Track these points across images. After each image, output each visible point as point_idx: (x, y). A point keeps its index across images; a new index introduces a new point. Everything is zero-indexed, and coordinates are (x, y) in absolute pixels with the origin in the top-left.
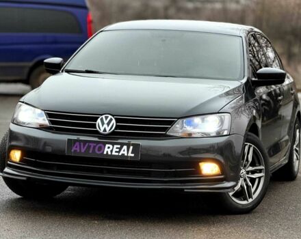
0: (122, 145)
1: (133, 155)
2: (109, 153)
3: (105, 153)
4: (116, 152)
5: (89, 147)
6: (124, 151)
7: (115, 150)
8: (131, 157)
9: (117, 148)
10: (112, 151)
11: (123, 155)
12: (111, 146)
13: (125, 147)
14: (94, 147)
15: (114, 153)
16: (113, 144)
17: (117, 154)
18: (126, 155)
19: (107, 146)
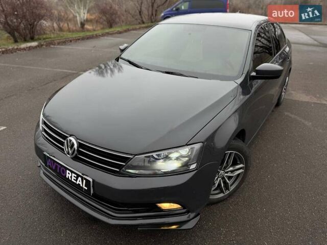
0: (78, 176)
1: (86, 188)
2: (70, 179)
3: (67, 177)
4: (74, 179)
5: (56, 167)
6: (79, 181)
7: (73, 178)
8: (85, 189)
9: (74, 177)
10: (71, 177)
11: (79, 184)
12: (70, 173)
13: (80, 179)
14: (60, 169)
15: (73, 180)
16: (72, 172)
17: (75, 182)
18: (81, 185)
19: (68, 171)
